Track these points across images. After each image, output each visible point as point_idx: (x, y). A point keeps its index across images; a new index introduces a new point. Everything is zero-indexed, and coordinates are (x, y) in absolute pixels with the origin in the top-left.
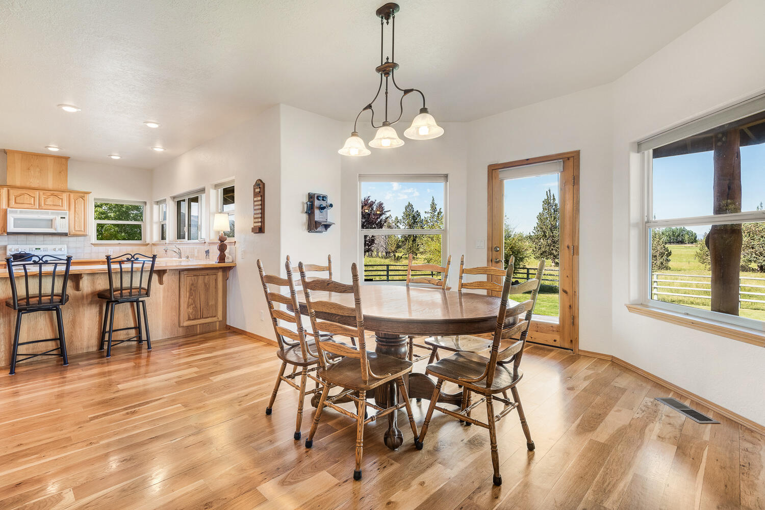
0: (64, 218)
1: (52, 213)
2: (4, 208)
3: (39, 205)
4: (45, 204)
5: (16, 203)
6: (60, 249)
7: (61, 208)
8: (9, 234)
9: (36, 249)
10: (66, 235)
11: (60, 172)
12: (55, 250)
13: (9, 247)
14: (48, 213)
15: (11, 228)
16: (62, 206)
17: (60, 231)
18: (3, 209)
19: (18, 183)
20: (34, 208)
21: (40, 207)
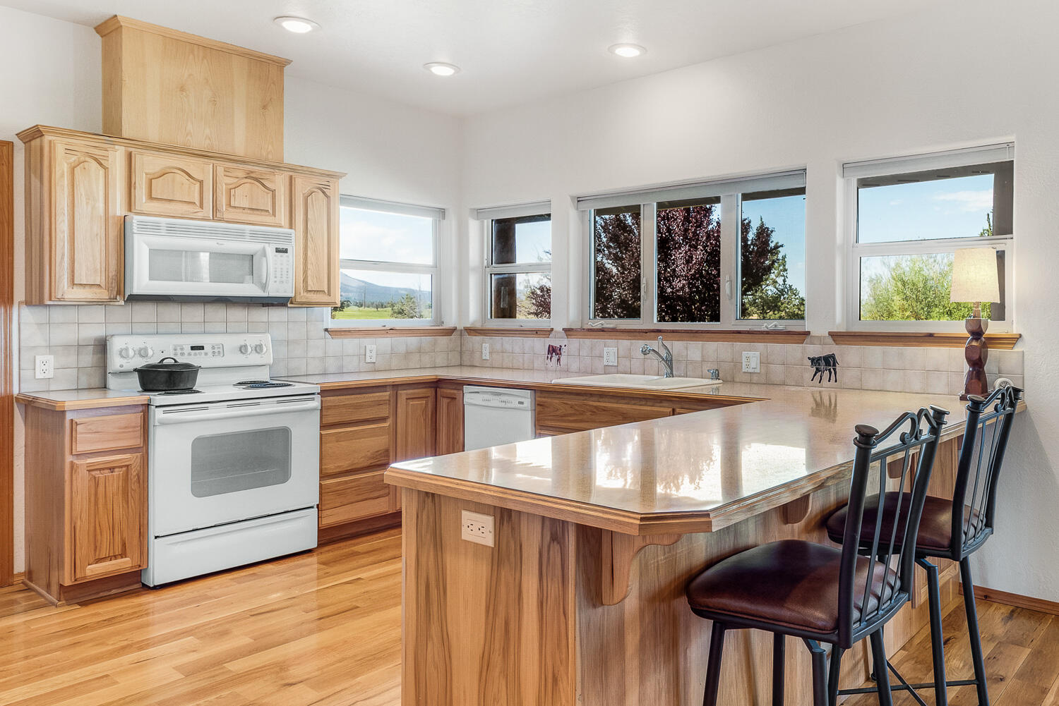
0: (285, 251)
1: (254, 235)
2: (118, 213)
3: (215, 209)
4: (229, 205)
5: (150, 197)
6: (258, 349)
7: (269, 219)
8: (135, 299)
9: (193, 348)
10: (281, 302)
11: (264, 107)
12: (242, 349)
13: (116, 344)
14: (240, 235)
15: (141, 282)
16: (274, 214)
17: (274, 291)
18: (114, 217)
19: (153, 135)
20: (200, 215)
21: (216, 215)
